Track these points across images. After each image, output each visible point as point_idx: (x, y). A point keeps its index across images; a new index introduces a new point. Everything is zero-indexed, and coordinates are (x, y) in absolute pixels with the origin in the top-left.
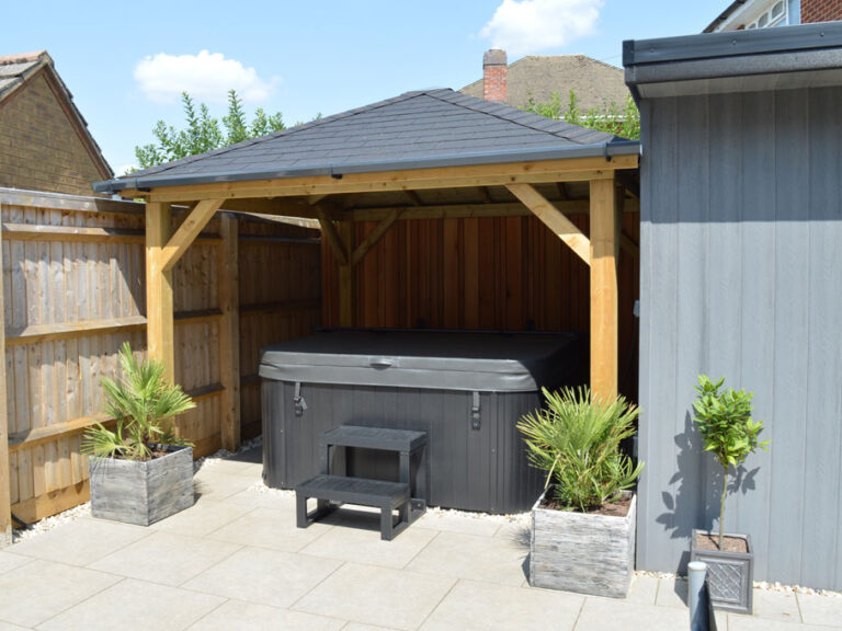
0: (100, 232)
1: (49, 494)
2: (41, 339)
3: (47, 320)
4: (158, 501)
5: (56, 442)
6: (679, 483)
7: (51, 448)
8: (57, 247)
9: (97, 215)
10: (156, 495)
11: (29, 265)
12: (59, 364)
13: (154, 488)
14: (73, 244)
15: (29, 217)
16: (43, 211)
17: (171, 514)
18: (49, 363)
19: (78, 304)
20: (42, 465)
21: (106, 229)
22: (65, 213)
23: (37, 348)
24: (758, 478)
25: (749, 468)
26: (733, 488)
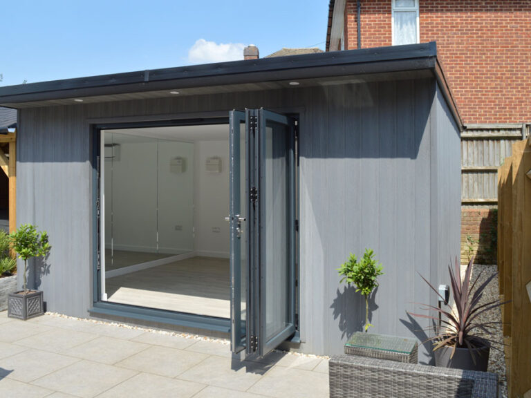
24: (50, 269)
25: (48, 264)
26: (44, 274)
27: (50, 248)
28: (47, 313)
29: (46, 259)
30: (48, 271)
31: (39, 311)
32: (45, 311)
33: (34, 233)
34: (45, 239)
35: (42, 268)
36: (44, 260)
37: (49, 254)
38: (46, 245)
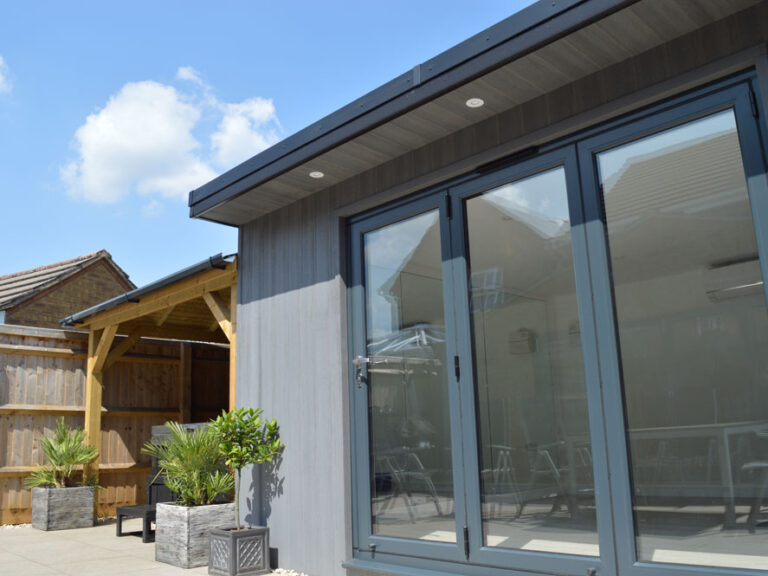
0: (70, 351)
1: (11, 509)
2: (14, 412)
3: (21, 401)
4: (57, 516)
5: (20, 478)
6: (253, 491)
7: (16, 482)
8: (33, 359)
9: (67, 341)
10: (56, 512)
11: (9, 369)
12: (27, 431)
13: (54, 506)
14: (47, 359)
15: (12, 340)
16: (23, 337)
17: (69, 528)
18: (19, 429)
19: (46, 394)
20: (7, 491)
21: (73, 350)
22: (41, 339)
23: (11, 418)
24: (284, 485)
25: (280, 478)
26: (274, 494)
27: (281, 449)
28: (277, 570)
29: (278, 468)
30: (280, 490)
31: (261, 565)
32: (274, 565)
33: (256, 422)
34: (274, 434)
35: (272, 485)
36: (274, 472)
37: (281, 460)
38: (276, 444)
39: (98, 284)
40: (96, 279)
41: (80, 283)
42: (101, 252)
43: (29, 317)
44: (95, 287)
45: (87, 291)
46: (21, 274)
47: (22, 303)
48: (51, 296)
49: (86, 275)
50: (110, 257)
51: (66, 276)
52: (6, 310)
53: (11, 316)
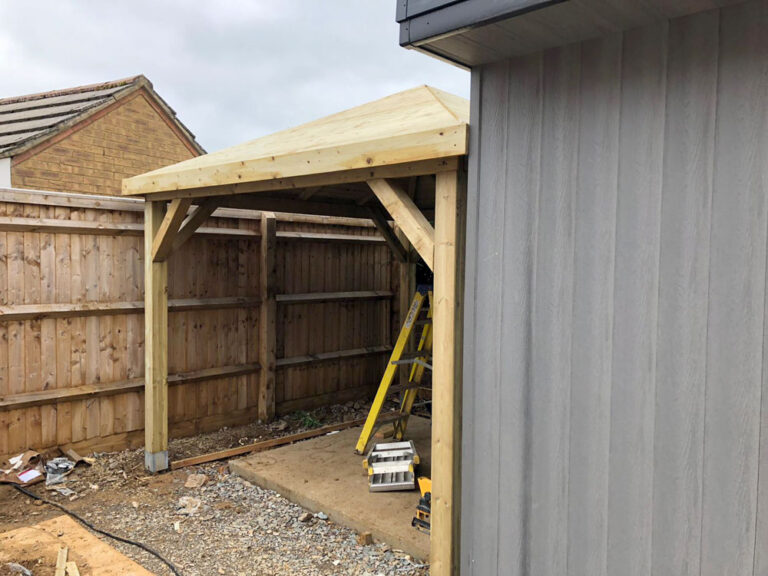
39: (137, 122)
40: (135, 116)
41: (114, 121)
42: (139, 77)
43: (46, 167)
44: (133, 126)
45: (124, 132)
46: (24, 100)
47: (34, 148)
48: (75, 137)
49: (121, 109)
50: (151, 86)
51: (93, 110)
52: (12, 157)
53: (19, 167)
